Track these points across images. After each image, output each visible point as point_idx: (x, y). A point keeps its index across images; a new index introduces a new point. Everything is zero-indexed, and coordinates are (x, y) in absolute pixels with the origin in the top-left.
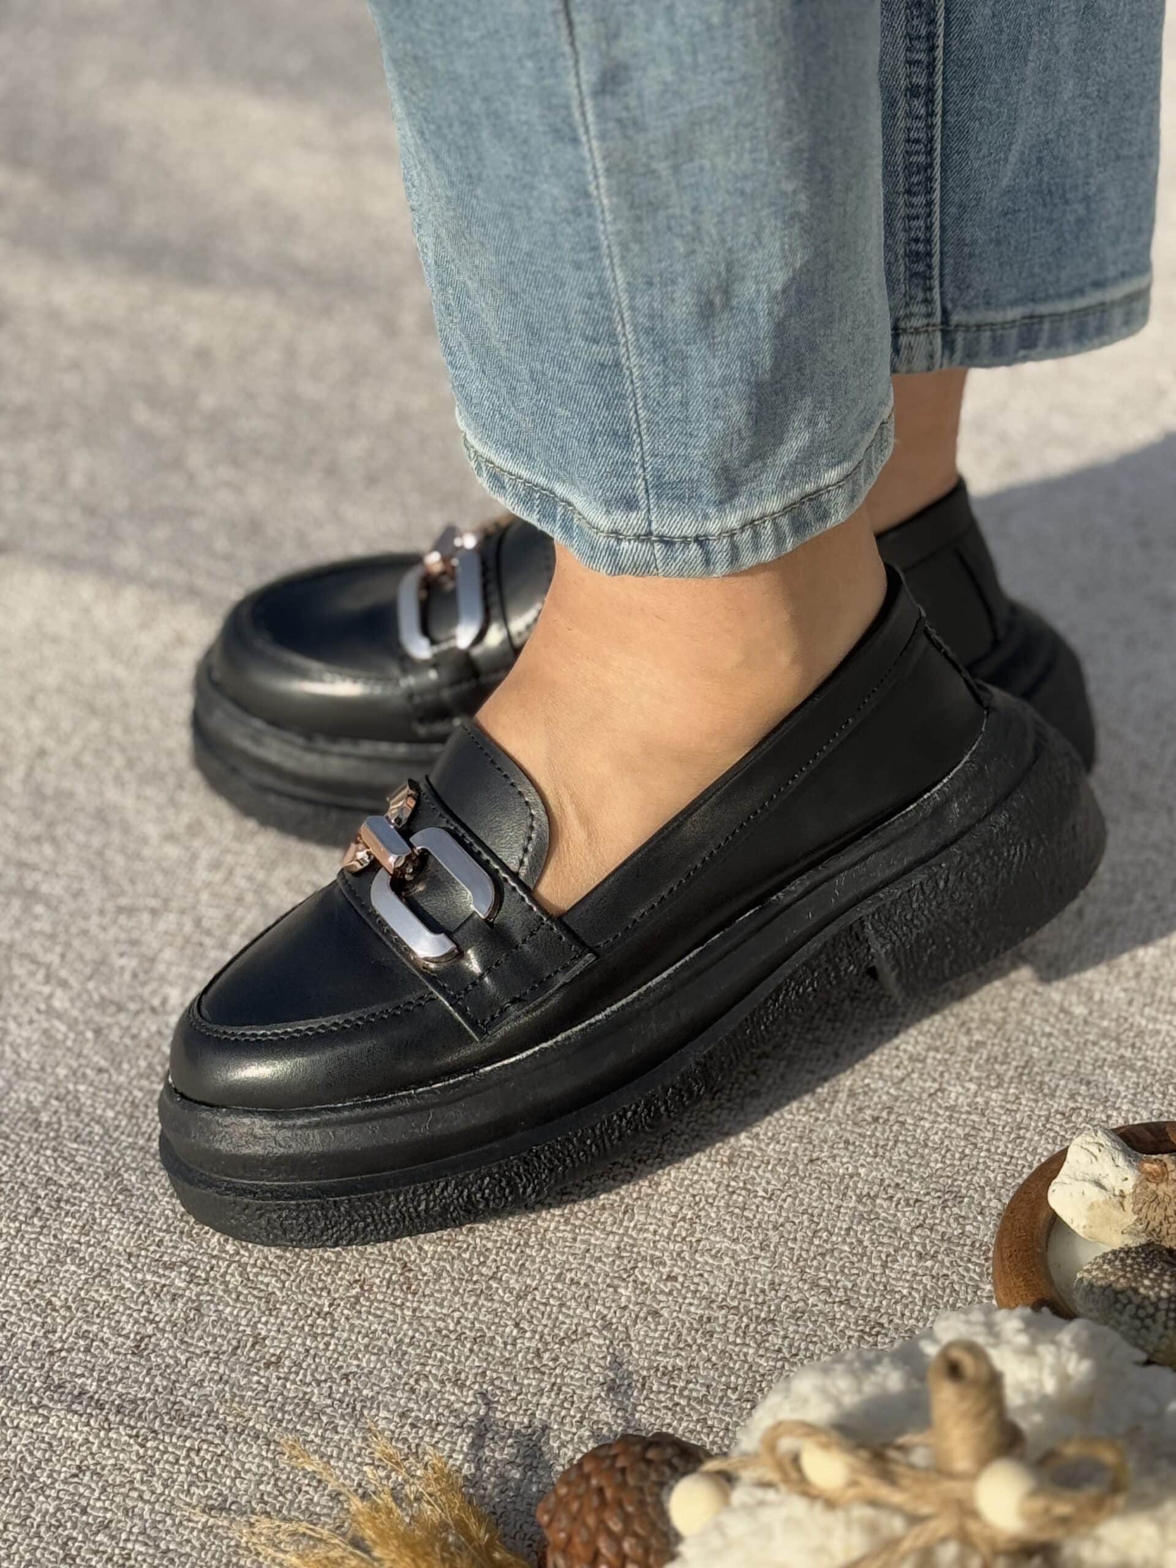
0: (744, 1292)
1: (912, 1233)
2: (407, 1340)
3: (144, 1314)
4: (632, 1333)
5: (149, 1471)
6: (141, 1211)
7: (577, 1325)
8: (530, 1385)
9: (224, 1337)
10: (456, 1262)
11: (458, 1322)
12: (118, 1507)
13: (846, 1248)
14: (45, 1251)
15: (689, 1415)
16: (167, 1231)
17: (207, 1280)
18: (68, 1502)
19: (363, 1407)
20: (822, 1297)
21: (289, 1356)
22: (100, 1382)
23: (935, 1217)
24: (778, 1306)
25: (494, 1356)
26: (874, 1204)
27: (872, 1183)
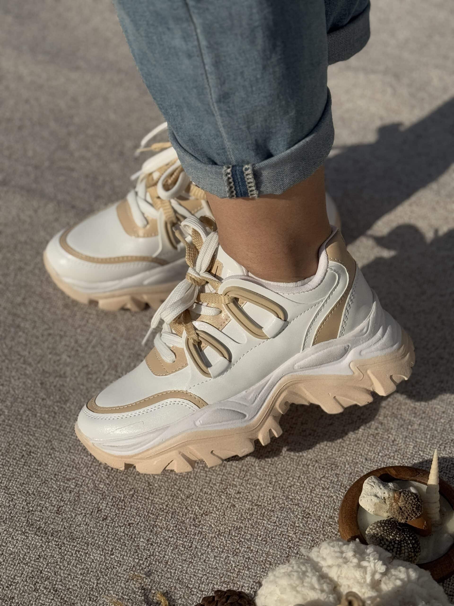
0: (264, 500)
1: (320, 480)
3: (60, 498)
4: (226, 513)
5: (63, 558)
7: (207, 509)
9: (87, 508)
11: (167, 506)
12: (52, 571)
14: (26, 472)
17: (81, 485)
18: (36, 568)
20: (290, 503)
21: (110, 516)
22: (45, 523)
23: (329, 474)
24: (275, 505)
25: (179, 519)
26: (308, 468)
27: (308, 460)
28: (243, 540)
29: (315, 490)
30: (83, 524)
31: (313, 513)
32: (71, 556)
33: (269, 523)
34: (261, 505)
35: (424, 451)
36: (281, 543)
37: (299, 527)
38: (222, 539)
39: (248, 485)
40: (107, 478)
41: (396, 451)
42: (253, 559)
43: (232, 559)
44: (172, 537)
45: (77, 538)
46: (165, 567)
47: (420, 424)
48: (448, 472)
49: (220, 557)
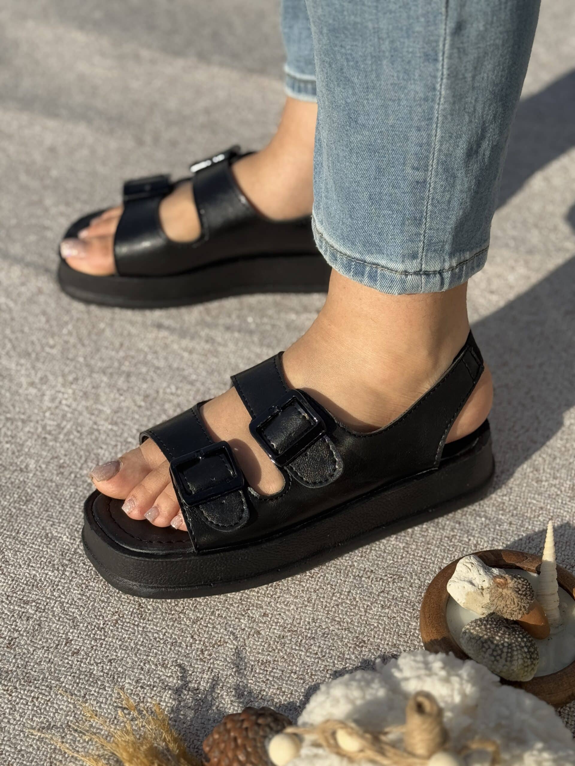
0: (300, 623)
1: (378, 595)
2: (140, 643)
3: (13, 627)
4: (247, 642)
5: (13, 709)
6: (14, 573)
7: (221, 637)
8: (198, 668)
9: (51, 639)
10: (164, 604)
11: (165, 635)
13: (348, 602)
15: (273, 686)
16: (26, 584)
17: (44, 610)
19: (119, 677)
20: (337, 627)
21: (83, 650)
23: (389, 588)
24: (316, 630)
25: (181, 652)
26: (361, 580)
27: (360, 570)
28: (271, 679)
29: (371, 609)
30: (45, 661)
31: (369, 640)
32: (25, 705)
33: (308, 654)
34: (296, 631)
38: (241, 678)
39: (278, 605)
40: (80, 599)
44: (170, 677)
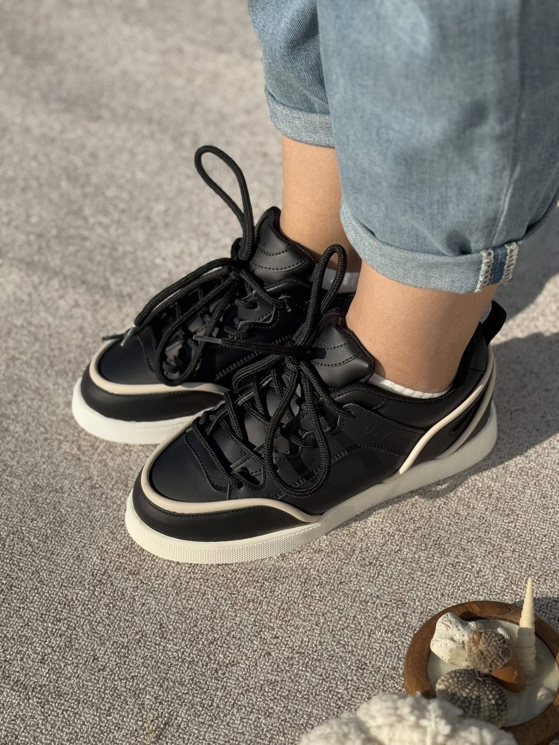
1: (382, 621)
4: (258, 663)
5: (46, 720)
7: (234, 658)
9: (81, 656)
10: (184, 625)
11: (183, 654)
12: (31, 736)
17: (75, 628)
18: (10, 732)
20: (341, 650)
21: (109, 667)
22: (26, 675)
23: (393, 613)
24: (322, 653)
25: (197, 671)
26: (367, 605)
27: (367, 595)
28: (278, 697)
29: (374, 633)
30: (74, 676)
31: (370, 663)
32: (56, 717)
33: (313, 675)
34: (304, 653)
35: (518, 585)
36: (327, 701)
37: (351, 680)
38: (251, 696)
39: (288, 627)
40: (107, 618)
41: (481, 585)
42: (291, 722)
43: (264, 721)
44: (186, 694)
45: (65, 694)
46: (177, 731)
47: (514, 551)
48: (548, 611)
49: (249, 719)
